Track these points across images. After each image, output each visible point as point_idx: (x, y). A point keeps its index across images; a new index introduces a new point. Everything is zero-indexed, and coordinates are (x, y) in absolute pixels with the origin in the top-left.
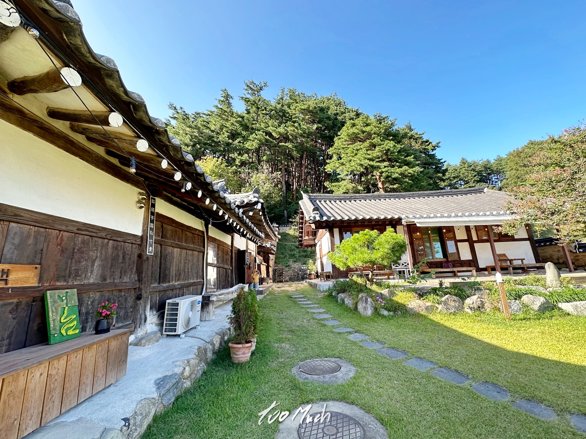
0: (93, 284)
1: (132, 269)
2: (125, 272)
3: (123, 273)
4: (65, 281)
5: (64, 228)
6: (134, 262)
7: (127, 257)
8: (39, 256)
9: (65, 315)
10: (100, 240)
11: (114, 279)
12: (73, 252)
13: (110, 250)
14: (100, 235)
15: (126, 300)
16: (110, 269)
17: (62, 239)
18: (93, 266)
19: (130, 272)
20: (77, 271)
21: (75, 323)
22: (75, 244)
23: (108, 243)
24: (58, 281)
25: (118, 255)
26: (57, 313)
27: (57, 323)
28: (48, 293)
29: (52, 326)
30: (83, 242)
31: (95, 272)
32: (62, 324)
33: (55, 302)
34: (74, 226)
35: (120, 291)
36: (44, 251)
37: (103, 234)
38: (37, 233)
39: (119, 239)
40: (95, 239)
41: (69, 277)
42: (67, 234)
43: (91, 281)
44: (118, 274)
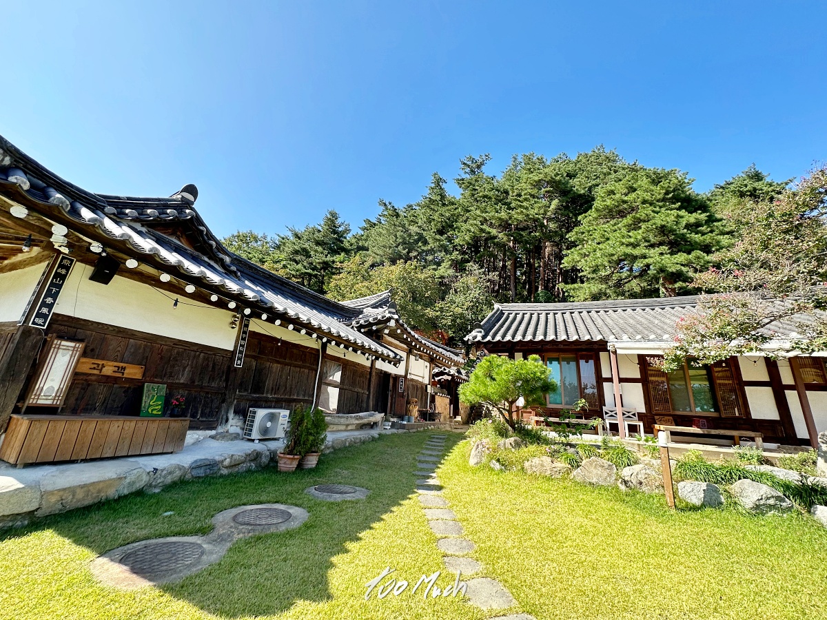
0: (183, 384)
1: (221, 377)
2: (213, 378)
3: (212, 379)
4: (161, 378)
5: (163, 343)
6: (223, 372)
7: (217, 367)
8: (145, 361)
9: (154, 400)
10: (192, 352)
11: (202, 382)
12: (169, 360)
13: (200, 361)
14: (192, 348)
15: (212, 401)
16: (200, 374)
17: (162, 350)
18: (184, 370)
19: (218, 380)
20: (171, 373)
21: (160, 407)
22: (171, 355)
23: (200, 355)
24: (156, 378)
25: (207, 365)
26: (148, 398)
27: (147, 404)
28: (146, 384)
29: (143, 405)
30: (178, 353)
31: (186, 375)
32: (150, 406)
33: (149, 391)
34: (171, 342)
35: (207, 393)
36: (149, 358)
37: (195, 348)
38: (146, 346)
39: (209, 353)
40: (188, 351)
41: (165, 376)
42: (167, 347)
43: (182, 381)
44: (207, 378)
